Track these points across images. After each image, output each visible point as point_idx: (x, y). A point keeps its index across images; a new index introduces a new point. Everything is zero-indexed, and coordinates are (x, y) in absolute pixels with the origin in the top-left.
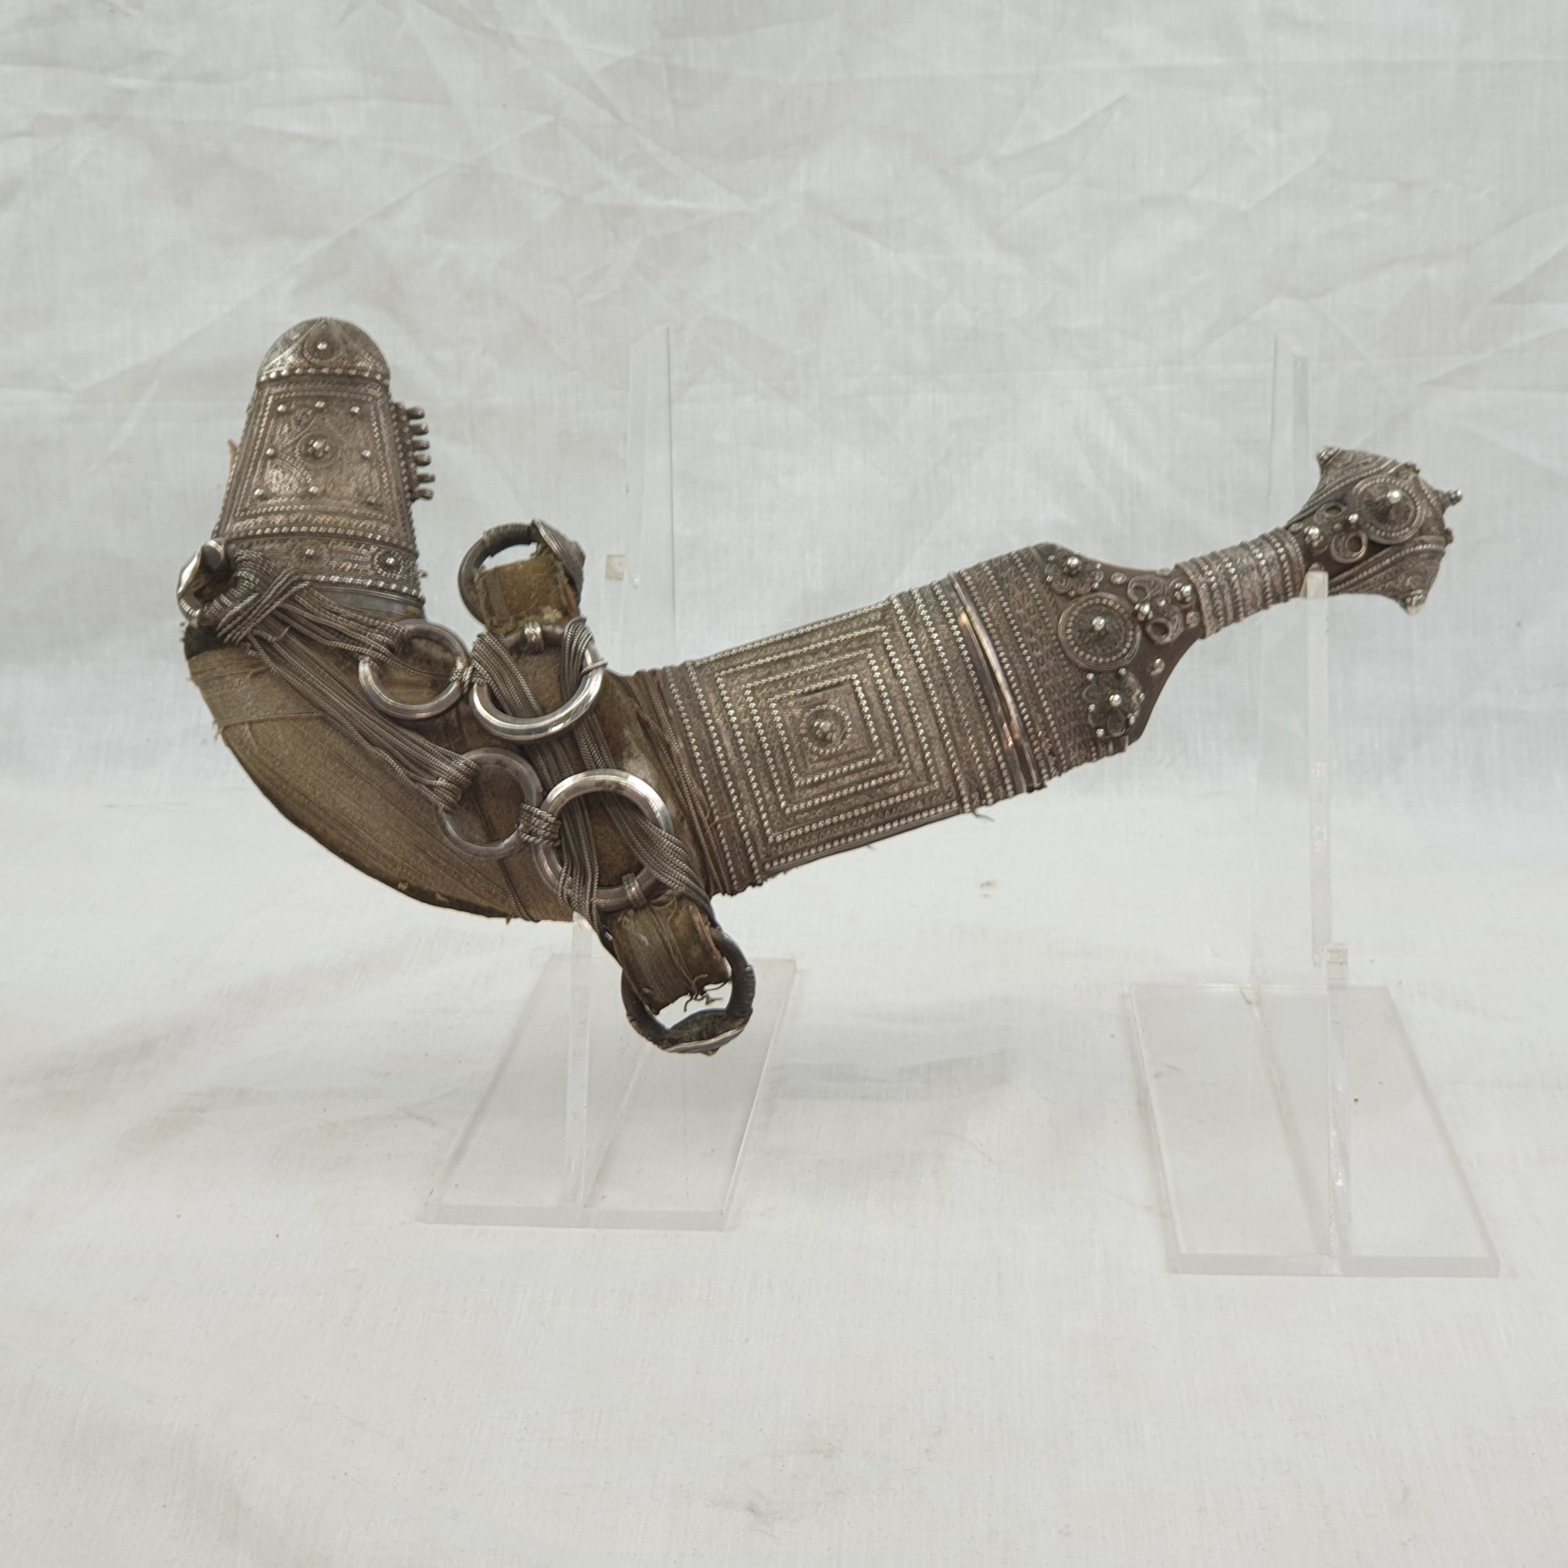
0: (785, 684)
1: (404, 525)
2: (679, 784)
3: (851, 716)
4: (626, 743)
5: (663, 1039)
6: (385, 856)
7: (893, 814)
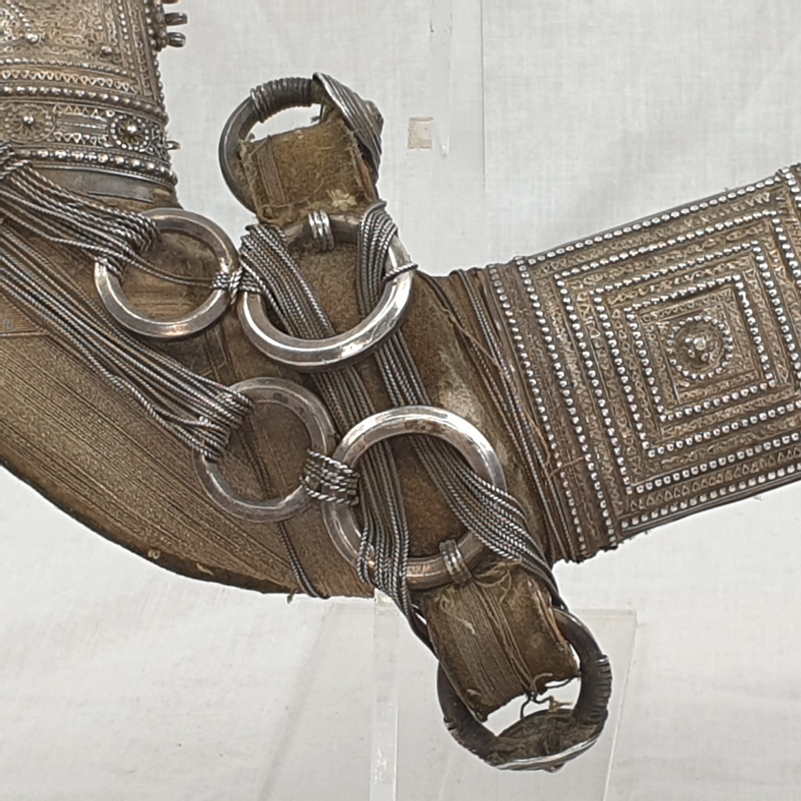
0: (646, 289)
1: (148, 81)
2: (511, 420)
3: (733, 329)
4: (443, 369)
5: (492, 752)
6: (129, 516)
7: (788, 457)
